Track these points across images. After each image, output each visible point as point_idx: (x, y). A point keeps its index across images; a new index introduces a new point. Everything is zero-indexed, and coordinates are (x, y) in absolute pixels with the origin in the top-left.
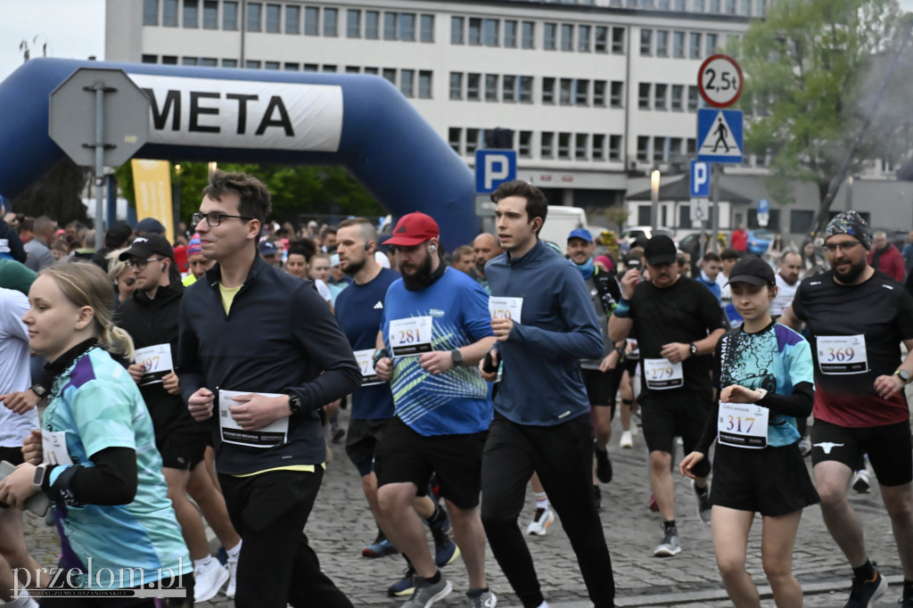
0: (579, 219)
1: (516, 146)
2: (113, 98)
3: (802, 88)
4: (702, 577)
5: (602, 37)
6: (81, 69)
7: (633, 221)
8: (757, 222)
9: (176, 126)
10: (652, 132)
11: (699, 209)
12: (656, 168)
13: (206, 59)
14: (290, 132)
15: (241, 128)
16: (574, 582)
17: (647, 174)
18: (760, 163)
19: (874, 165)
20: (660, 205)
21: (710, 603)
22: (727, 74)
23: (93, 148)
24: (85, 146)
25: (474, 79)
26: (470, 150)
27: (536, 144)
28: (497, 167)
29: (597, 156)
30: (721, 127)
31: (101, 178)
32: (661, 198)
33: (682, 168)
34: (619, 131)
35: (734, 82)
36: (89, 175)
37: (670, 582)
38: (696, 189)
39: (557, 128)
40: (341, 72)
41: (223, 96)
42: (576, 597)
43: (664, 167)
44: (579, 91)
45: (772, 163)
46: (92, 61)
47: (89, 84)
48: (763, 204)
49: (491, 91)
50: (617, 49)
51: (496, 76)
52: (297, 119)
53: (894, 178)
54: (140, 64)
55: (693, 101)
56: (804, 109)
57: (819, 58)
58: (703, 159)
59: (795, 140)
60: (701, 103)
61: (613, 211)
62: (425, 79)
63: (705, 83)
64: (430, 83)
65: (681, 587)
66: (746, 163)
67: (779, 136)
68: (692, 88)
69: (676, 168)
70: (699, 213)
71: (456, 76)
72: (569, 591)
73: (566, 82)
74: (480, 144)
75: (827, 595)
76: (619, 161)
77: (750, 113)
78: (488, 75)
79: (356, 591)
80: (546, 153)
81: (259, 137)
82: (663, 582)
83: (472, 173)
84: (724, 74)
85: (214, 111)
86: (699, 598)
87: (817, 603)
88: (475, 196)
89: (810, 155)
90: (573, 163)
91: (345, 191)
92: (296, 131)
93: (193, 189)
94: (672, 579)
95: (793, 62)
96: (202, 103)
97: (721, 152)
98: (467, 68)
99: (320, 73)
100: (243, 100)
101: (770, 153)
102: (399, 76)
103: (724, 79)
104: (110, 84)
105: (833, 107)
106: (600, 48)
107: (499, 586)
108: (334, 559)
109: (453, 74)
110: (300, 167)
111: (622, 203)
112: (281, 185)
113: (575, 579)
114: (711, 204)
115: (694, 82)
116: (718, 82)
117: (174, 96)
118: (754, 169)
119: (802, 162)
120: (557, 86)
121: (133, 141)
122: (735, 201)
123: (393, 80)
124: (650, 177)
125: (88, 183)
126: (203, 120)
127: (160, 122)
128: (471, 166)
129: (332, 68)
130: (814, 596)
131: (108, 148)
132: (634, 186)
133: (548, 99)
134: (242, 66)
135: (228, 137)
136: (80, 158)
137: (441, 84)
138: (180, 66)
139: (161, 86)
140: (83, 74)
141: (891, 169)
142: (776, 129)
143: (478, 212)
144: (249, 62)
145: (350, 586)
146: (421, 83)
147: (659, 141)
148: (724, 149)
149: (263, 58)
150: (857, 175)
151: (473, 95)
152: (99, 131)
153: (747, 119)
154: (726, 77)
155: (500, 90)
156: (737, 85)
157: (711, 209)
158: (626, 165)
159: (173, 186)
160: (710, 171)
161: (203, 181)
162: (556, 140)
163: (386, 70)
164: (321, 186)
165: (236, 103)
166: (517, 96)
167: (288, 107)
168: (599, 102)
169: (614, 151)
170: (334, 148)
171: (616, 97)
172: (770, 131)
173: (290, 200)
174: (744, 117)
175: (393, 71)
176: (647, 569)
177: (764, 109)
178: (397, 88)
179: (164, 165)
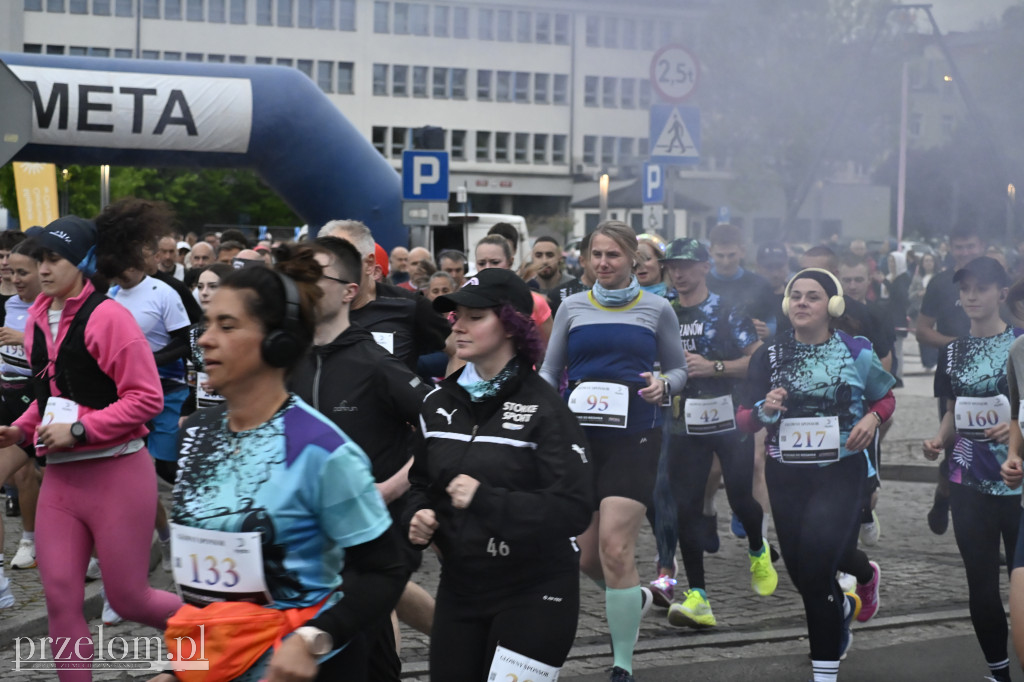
1: (449, 147)
5: (544, 25)
7: (579, 230)
9: (63, 124)
10: (601, 132)
11: (652, 216)
12: (604, 172)
13: (95, 49)
14: (192, 131)
15: (137, 126)
17: (595, 178)
18: (720, 165)
19: (846, 168)
20: (610, 212)
22: (683, 65)
25: (400, 72)
26: (396, 152)
27: (470, 145)
28: (427, 170)
29: (539, 158)
30: (676, 126)
32: (611, 206)
33: (634, 171)
34: (563, 130)
35: (690, 74)
38: (650, 195)
39: (494, 127)
40: (250, 64)
41: (117, 90)
44: (518, 87)
45: (733, 165)
48: (724, 211)
49: (420, 85)
50: (560, 39)
51: (425, 69)
52: (200, 116)
53: (868, 182)
54: (20, 53)
55: (645, 97)
58: (657, 160)
59: (758, 139)
60: (654, 99)
61: (552, 220)
62: (346, 72)
63: (658, 75)
64: (351, 76)
66: (704, 165)
67: (741, 135)
68: (644, 83)
69: (627, 172)
70: (653, 221)
71: (380, 70)
73: (503, 75)
74: (408, 146)
75: (796, 642)
76: (564, 164)
77: (709, 110)
78: (416, 68)
80: (481, 155)
81: (158, 136)
83: (399, 177)
84: (679, 65)
85: (107, 107)
87: (786, 651)
88: (402, 202)
89: (775, 156)
90: (512, 166)
91: (257, 199)
92: (199, 131)
93: (83, 196)
95: (756, 52)
96: (93, 97)
97: (676, 152)
98: (393, 59)
99: (227, 64)
100: (139, 94)
101: (730, 155)
102: (315, 68)
103: (679, 71)
106: (542, 38)
109: (376, 66)
110: (204, 170)
111: (567, 211)
112: (184, 192)
114: (666, 212)
115: (647, 76)
116: (672, 75)
117: (60, 90)
118: (714, 173)
119: (767, 165)
120: (494, 79)
121: (15, 140)
122: (692, 208)
123: (309, 72)
124: (598, 181)
126: (93, 117)
127: (44, 120)
128: (398, 170)
129: (240, 59)
130: (782, 644)
133: (483, 95)
134: (138, 57)
135: (123, 137)
137: (363, 78)
138: (67, 56)
139: (45, 78)
141: (864, 171)
142: (737, 128)
143: (406, 221)
144: (145, 52)
146: (340, 77)
147: (608, 141)
148: (680, 150)
149: (162, 48)
150: (827, 178)
151: (399, 91)
153: (705, 117)
154: (682, 68)
155: (430, 86)
156: (694, 77)
157: (665, 217)
158: (571, 169)
159: (60, 193)
160: (665, 174)
161: (94, 187)
162: (493, 141)
163: (301, 62)
164: (227, 193)
165: (130, 98)
166: (448, 91)
167: (190, 102)
168: (541, 98)
169: (557, 152)
170: (244, 149)
171: (559, 93)
172: (731, 130)
173: (193, 208)
174: (701, 115)
175: (309, 63)
176: (596, 616)
177: (724, 105)
178: (313, 81)
179: (50, 169)
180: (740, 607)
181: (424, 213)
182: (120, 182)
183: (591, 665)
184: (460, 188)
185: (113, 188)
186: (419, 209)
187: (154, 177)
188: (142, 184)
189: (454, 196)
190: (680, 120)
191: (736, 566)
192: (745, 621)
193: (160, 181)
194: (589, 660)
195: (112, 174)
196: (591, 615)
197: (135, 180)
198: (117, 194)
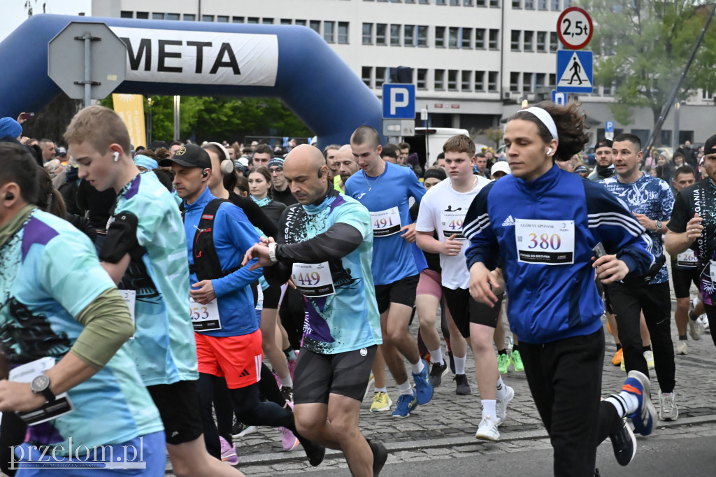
1: (415, 81)
2: (97, 44)
3: (640, 33)
6: (73, 23)
9: (148, 67)
10: (522, 69)
12: (525, 97)
13: (169, 14)
14: (237, 71)
15: (199, 69)
16: (462, 421)
17: (518, 102)
18: (607, 92)
19: (697, 93)
22: (581, 22)
23: (83, 85)
24: (76, 83)
25: (381, 28)
26: (378, 84)
27: (430, 79)
28: (400, 97)
29: (479, 88)
30: (576, 65)
33: (546, 97)
34: (496, 68)
35: (585, 29)
36: (80, 105)
39: (447, 67)
40: (277, 24)
41: (184, 43)
42: (462, 433)
43: (531, 97)
44: (465, 37)
45: (617, 93)
46: (82, 17)
47: (79, 35)
48: (610, 125)
49: (395, 37)
50: (494, 4)
51: (399, 26)
52: (243, 60)
53: (712, 103)
54: (119, 18)
55: (554, 45)
56: (641, 51)
57: (653, 10)
58: (561, 89)
59: (634, 74)
60: (560, 46)
61: (488, 131)
62: (344, 28)
63: (563, 30)
64: (347, 32)
66: (596, 92)
67: (622, 71)
68: (552, 33)
69: (541, 98)
71: (366, 26)
72: (458, 429)
73: (454, 30)
74: (387, 80)
76: (498, 92)
77: (599, 53)
78: (392, 25)
80: (438, 86)
81: (213, 75)
83: (380, 102)
84: (577, 23)
85: (178, 55)
88: (383, 120)
89: (646, 85)
90: (460, 94)
91: (281, 117)
92: (241, 71)
93: (162, 117)
95: (633, 12)
96: (168, 49)
98: (376, 19)
99: (261, 24)
100: (200, 46)
101: (614, 85)
102: (322, 25)
103: (577, 27)
104: (95, 35)
105: (664, 48)
106: (481, 3)
109: (364, 24)
110: (245, 99)
111: (498, 125)
112: (231, 113)
115: (555, 30)
116: (573, 29)
117: (146, 43)
118: (603, 98)
119: (640, 92)
120: (447, 32)
121: (114, 79)
123: (318, 30)
124: (521, 104)
126: (169, 62)
127: (135, 65)
128: (379, 97)
129: (270, 20)
131: (94, 84)
132: (508, 112)
133: (439, 44)
134: (199, 20)
135: (189, 76)
136: (72, 93)
137: (356, 32)
138: (150, 19)
139: (135, 35)
140: (74, 25)
141: (710, 97)
142: (619, 66)
143: (385, 134)
144: (204, 16)
146: (339, 32)
147: (527, 76)
149: (216, 14)
150: (683, 101)
151: (381, 41)
152: (87, 70)
153: (596, 58)
154: (579, 25)
155: (402, 37)
156: (588, 31)
158: (502, 96)
159: (146, 114)
160: (568, 99)
161: (169, 110)
162: (446, 75)
163: (312, 22)
164: (262, 113)
165: (194, 48)
166: (415, 42)
167: (235, 53)
168: (480, 46)
169: (492, 84)
170: (273, 84)
171: (493, 42)
172: (615, 67)
173: (238, 124)
174: (593, 57)
175: (318, 22)
176: (518, 411)
177: (610, 50)
178: (321, 36)
179: (138, 98)
181: (398, 128)
183: (514, 446)
184: (423, 109)
185: (182, 111)
186: (395, 124)
187: (211, 102)
188: (203, 108)
189: (419, 115)
190: (578, 61)
193: (214, 106)
194: (513, 442)
195: (182, 102)
196: (515, 410)
197: (198, 105)
198: (185, 115)
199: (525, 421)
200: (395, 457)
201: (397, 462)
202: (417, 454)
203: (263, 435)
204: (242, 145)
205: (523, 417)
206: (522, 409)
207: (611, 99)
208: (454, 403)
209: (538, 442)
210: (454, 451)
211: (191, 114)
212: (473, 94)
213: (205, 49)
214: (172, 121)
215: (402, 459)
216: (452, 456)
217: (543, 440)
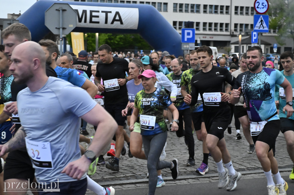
0: (215, 51)
1: (195, 27)
2: (65, 12)
3: (288, 8)
4: (255, 166)
6: (55, 3)
7: (233, 51)
8: (273, 51)
9: (85, 21)
10: (239, 22)
12: (240, 34)
14: (122, 23)
15: (106, 22)
16: (214, 167)
17: (238, 36)
18: (274, 32)
20: (242, 46)
21: (258, 174)
22: (264, 3)
23: (59, 29)
24: (56, 28)
25: (181, 5)
26: (180, 28)
27: (201, 26)
28: (189, 34)
29: (221, 30)
30: (262, 21)
31: (61, 38)
32: (242, 44)
33: (249, 34)
34: (228, 22)
35: (266, 6)
36: (58, 37)
37: (245, 168)
38: (253, 41)
39: (208, 21)
40: (138, 4)
41: (100, 12)
42: (214, 172)
43: (243, 34)
44: (215, 9)
45: (278, 32)
46: (59, 1)
47: (58, 8)
48: (275, 45)
49: (187, 9)
51: (188, 4)
52: (124, 19)
54: (74, 2)
55: (252, 12)
56: (289, 15)
58: (256, 31)
59: (286, 24)
60: (255, 12)
61: (225, 48)
62: (165, 5)
63: (256, 6)
64: (167, 7)
65: (248, 169)
66: (270, 32)
67: (281, 23)
68: (252, 8)
69: (247, 34)
71: (175, 5)
72: (212, 170)
73: (211, 6)
74: (183, 27)
76: (229, 32)
77: (271, 16)
78: (185, 4)
79: (144, 170)
80: (204, 29)
81: (112, 25)
82: (243, 167)
83: (181, 36)
84: (262, 3)
85: (98, 17)
86: (254, 173)
88: (182, 43)
89: (291, 29)
90: (213, 32)
91: (140, 42)
92: (124, 23)
93: (91, 41)
94: (245, 166)
96: (94, 14)
97: (261, 29)
98: (179, 2)
99: (131, 4)
100: (107, 13)
101: (277, 29)
102: (157, 4)
103: (262, 5)
104: (64, 8)
107: (189, 169)
108: (136, 160)
109: (174, 4)
110: (125, 34)
111: (229, 45)
112: (119, 40)
113: (214, 166)
115: (253, 6)
116: (260, 6)
117: (85, 12)
118: (273, 34)
119: (288, 32)
120: (208, 7)
121: (72, 26)
122: (266, 44)
123: (155, 6)
124: (238, 37)
125: (57, 40)
126: (94, 19)
127: (80, 20)
128: (180, 34)
129: (135, 2)
131: (64, 29)
132: (233, 40)
133: (205, 12)
134: (106, 2)
135: (102, 25)
136: (55, 32)
137: (170, 7)
138: (86, 2)
139: (80, 8)
142: (279, 21)
143: (182, 49)
145: (142, 168)
146: (164, 7)
147: (241, 25)
148: (263, 28)
151: (181, 11)
152: (61, 23)
153: (270, 18)
154: (263, 4)
155: (190, 9)
156: (267, 7)
158: (231, 33)
159: (85, 41)
160: (258, 35)
161: (94, 39)
162: (208, 25)
163: (153, 3)
164: (132, 40)
165: (104, 14)
166: (195, 11)
167: (121, 15)
168: (222, 13)
169: (226, 28)
170: (136, 28)
171: (227, 11)
172: (278, 21)
173: (122, 45)
174: (269, 17)
175: (155, 3)
176: (237, 163)
177: (276, 14)
178: (156, 9)
179: (81, 34)
180: (279, 161)
181: (188, 46)
182: (101, 37)
185: (99, 39)
186: (186, 45)
187: (111, 36)
188: (107, 38)
189: (196, 41)
190: (262, 19)
191: (278, 149)
192: (281, 165)
193: (112, 37)
195: (99, 35)
196: (236, 163)
197: (105, 37)
198: (101, 41)
199: (240, 167)
200: (186, 181)
201: (187, 184)
202: (195, 181)
203: (132, 172)
204: (124, 53)
205: (239, 166)
206: (239, 162)
207: (276, 35)
208: (211, 160)
209: (245, 176)
210: (210, 179)
211: (103, 40)
212: (219, 33)
213: (109, 14)
214: (95, 43)
215: (189, 182)
216: (210, 181)
217: (247, 175)
